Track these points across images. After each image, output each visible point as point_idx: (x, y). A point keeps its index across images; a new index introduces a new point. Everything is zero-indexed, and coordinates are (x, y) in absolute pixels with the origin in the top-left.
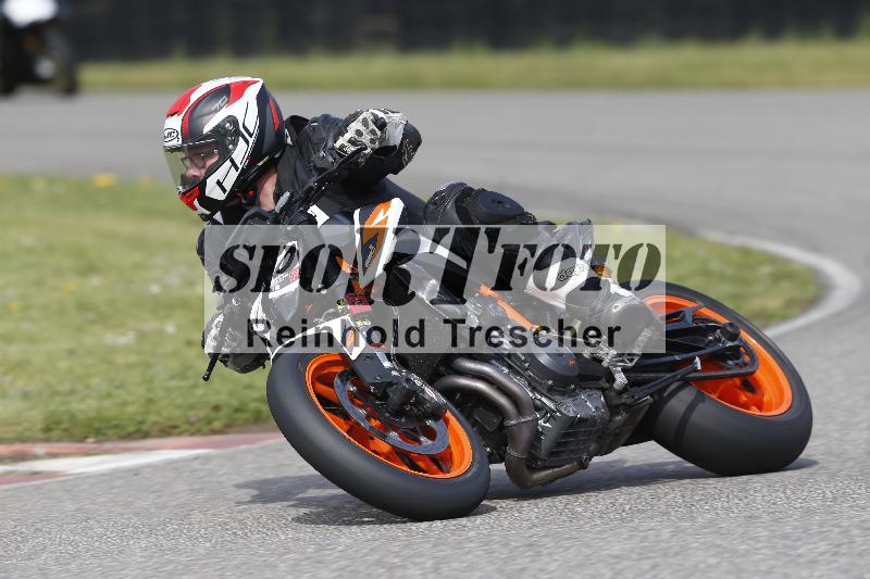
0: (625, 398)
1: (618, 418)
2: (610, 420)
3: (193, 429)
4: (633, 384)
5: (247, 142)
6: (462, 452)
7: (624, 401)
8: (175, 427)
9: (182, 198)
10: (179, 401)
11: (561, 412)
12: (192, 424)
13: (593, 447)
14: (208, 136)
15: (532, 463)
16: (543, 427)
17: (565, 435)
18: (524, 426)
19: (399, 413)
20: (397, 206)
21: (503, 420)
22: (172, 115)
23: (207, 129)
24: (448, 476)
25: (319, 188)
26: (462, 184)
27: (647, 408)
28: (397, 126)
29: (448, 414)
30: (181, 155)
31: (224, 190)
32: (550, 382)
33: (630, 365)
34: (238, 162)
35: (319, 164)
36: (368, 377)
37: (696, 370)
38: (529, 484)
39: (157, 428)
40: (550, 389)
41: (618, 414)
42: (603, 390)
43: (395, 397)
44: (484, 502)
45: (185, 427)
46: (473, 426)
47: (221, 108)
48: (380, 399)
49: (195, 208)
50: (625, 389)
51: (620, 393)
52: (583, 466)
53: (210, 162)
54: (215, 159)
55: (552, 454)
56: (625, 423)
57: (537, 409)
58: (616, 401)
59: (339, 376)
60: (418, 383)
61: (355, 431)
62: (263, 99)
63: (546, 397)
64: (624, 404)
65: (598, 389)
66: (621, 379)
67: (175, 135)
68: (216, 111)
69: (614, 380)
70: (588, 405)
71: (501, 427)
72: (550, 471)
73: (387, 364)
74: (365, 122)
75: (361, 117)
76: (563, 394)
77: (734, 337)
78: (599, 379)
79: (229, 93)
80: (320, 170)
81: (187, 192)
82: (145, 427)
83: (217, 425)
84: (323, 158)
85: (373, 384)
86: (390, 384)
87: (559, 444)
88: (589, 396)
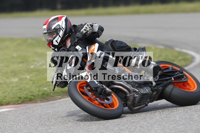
0: (155, 88)
1: (154, 93)
2: (152, 94)
3: (13, 103)
4: (157, 85)
5: (63, 31)
6: (116, 103)
7: (155, 89)
8: (9, 103)
9: (47, 45)
10: (11, 96)
11: (140, 92)
12: (13, 102)
13: (149, 100)
14: (53, 30)
15: (134, 105)
16: (136, 96)
17: (141, 98)
18: (131, 96)
19: (100, 94)
20: (97, 45)
21: (126, 95)
22: (44, 25)
23: (53, 28)
24: (113, 108)
25: (78, 42)
26: (112, 40)
27: (161, 90)
28: (96, 27)
29: (112, 94)
30: (47, 34)
31: (58, 43)
32: (137, 85)
33: (156, 80)
34: (61, 36)
35: (77, 36)
36: (92, 86)
37: (173, 81)
38: (133, 110)
39: (5, 103)
40: (137, 87)
41: (154, 92)
42: (150, 87)
43: (99, 90)
44: (122, 115)
45: (12, 103)
46: (119, 97)
47: (56, 23)
48: (95, 91)
49: (51, 47)
50: (155, 86)
51: (154, 87)
52: (147, 105)
53: (54, 36)
54: (55, 35)
55: (139, 103)
56: (156, 94)
57: (134, 92)
58: (153, 89)
59: (85, 86)
60: (105, 87)
61: (90, 99)
62: (66, 20)
63: (136, 89)
64: (155, 90)
65: (149, 86)
66: (154, 84)
67: (45, 30)
68: (55, 23)
69: (153, 84)
70: (147, 90)
71: (126, 97)
72: (139, 107)
73: (97, 83)
74: (88, 25)
75: (87, 24)
76: (140, 88)
77: (182, 73)
78: (149, 84)
79: (58, 19)
80: (78, 38)
81: (49, 43)
82: (2, 103)
83: (20, 102)
84: (78, 34)
85: (94, 88)
86: (98, 87)
87: (140, 100)
88: (147, 88)
